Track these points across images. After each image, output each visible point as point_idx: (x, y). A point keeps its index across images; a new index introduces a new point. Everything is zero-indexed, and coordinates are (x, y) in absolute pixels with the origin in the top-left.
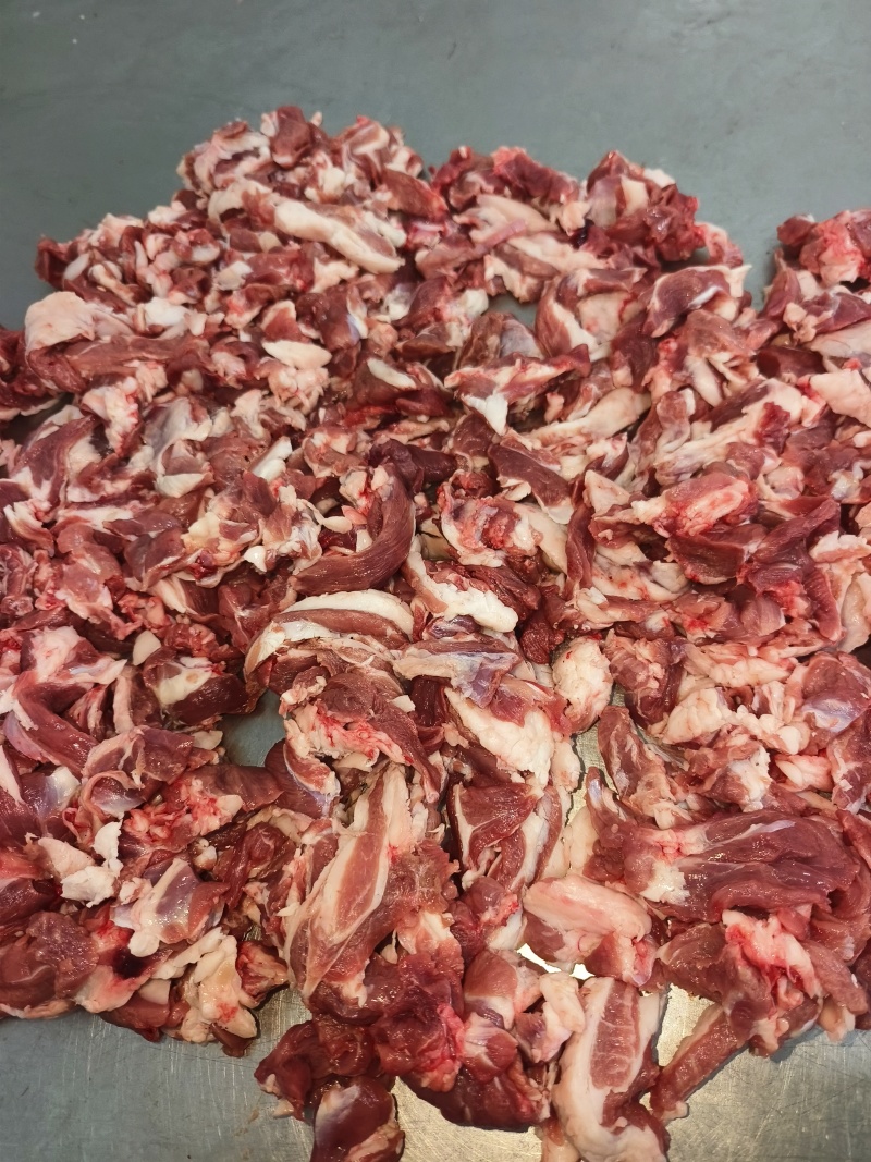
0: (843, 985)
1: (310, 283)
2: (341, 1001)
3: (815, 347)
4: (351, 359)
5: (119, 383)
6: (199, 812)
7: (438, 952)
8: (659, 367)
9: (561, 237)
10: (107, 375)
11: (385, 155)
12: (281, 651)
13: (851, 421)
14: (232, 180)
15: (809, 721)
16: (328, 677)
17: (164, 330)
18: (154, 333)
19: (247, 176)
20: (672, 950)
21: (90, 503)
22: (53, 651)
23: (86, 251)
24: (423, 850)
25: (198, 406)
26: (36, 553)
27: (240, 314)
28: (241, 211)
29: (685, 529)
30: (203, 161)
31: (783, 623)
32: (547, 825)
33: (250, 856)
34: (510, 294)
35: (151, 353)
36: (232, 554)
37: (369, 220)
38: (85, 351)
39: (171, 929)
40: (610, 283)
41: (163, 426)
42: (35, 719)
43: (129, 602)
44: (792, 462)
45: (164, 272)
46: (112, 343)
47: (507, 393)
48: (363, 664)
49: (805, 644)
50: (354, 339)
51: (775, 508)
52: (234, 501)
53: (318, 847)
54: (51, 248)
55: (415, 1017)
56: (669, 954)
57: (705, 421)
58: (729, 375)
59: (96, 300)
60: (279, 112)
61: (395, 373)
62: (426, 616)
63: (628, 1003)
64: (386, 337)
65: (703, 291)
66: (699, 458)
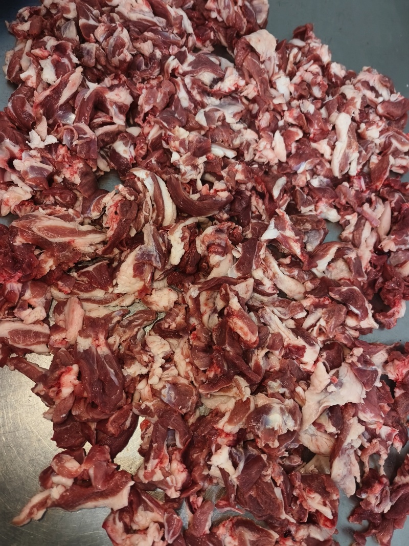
0: (60, 411)
1: (315, 141)
2: (14, 237)
3: (343, 364)
4: (285, 170)
5: (241, 78)
6: (70, 169)
7: (42, 267)
8: (315, 299)
9: (376, 243)
10: (243, 72)
11: (396, 153)
12: (139, 179)
13: (308, 385)
14: (360, 90)
15: (164, 387)
16: (135, 200)
17: (275, 89)
18: (272, 85)
19: (364, 96)
20: (64, 352)
21: (187, 88)
22: (122, 96)
23: (306, 44)
24: (76, 252)
25: (241, 114)
26: (161, 76)
27: (290, 116)
28: (347, 100)
29: (230, 320)
31: (202, 369)
32: (102, 299)
33: (61, 193)
34: (343, 230)
35: (261, 87)
36: (175, 147)
37: (354, 156)
38: (254, 60)
39: (26, 173)
40: (352, 268)
41: (230, 104)
42: (88, 98)
43: (151, 118)
44: (281, 363)
45: (302, 78)
46: (261, 69)
47: (281, 236)
48: (144, 212)
49: (196, 379)
50: (295, 168)
51: (254, 358)
52: (197, 141)
53: (69, 215)
54: (308, 29)
55: (15, 264)
56: (62, 351)
57: (295, 324)
59: (280, 56)
60: (405, 99)
61: (280, 188)
62: (169, 229)
63: (42, 340)
64: (301, 181)
65: (356, 308)
66: (271, 323)
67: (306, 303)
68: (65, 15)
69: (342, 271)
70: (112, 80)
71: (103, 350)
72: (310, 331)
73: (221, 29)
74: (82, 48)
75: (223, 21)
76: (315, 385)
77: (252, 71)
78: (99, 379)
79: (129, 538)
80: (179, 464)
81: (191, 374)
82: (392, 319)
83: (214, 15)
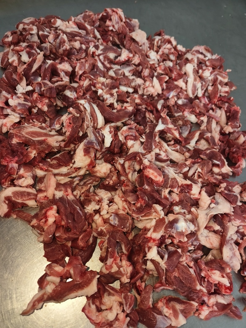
0: (48, 233)
1: (176, 80)
2: (12, 139)
3: (216, 193)
4: (162, 98)
5: (130, 53)
6: (41, 103)
7: (29, 156)
8: (192, 160)
9: (221, 129)
10: (131, 50)
11: (221, 83)
12: (81, 104)
13: (198, 207)
14: (195, 55)
15: (111, 216)
16: (80, 116)
17: (149, 58)
18: (148, 56)
19: (198, 57)
21: (101, 61)
22: (65, 67)
23: (162, 37)
24: (49, 146)
25: (133, 70)
26: (86, 57)
27: (160, 70)
28: (189, 60)
30: (197, 48)
31: (132, 203)
32: (66, 173)
33: (37, 117)
34: (201, 126)
35: (142, 57)
36: (99, 87)
37: (199, 85)
38: (136, 45)
39: (16, 107)
40: (210, 142)
41: (126, 67)
42: (48, 67)
44: (179, 196)
45: (163, 52)
46: (140, 49)
47: (166, 128)
48: (86, 122)
49: (130, 210)
50: (167, 95)
51: (163, 194)
52: (111, 83)
53: (43, 127)
54: (162, 33)
55: (13, 153)
56: (45, 202)
57: (183, 176)
58: (196, 174)
59: (149, 42)
60: (220, 57)
61: (161, 105)
63: (32, 197)
64: (172, 102)
65: (217, 161)
66: (169, 174)
67: (188, 163)
68: (31, 32)
69: (204, 146)
71: (71, 197)
72: (193, 177)
73: (116, 35)
74: (42, 47)
75: (116, 31)
76: (202, 205)
77: (135, 50)
78: (71, 213)
79: (100, 314)
80: (127, 262)
81: (126, 207)
82: (239, 169)
83: (111, 28)
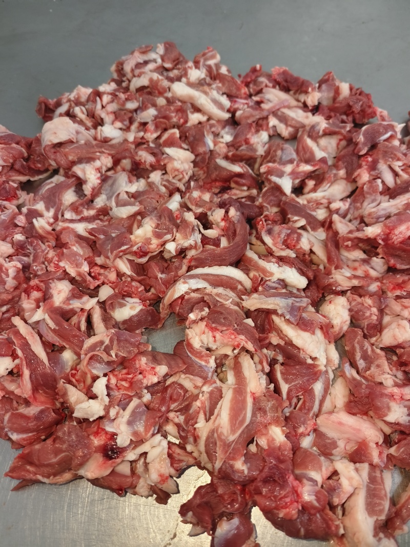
1: (186, 122)
2: (234, 471)
4: (205, 159)
5: (92, 163)
6: (147, 373)
7: (279, 448)
8: (363, 169)
9: (305, 109)
10: (85, 158)
11: (218, 66)
12: (186, 293)
14: (144, 73)
16: (209, 308)
17: (111, 139)
18: (106, 141)
19: (151, 71)
20: (398, 448)
21: (76, 220)
22: (61, 292)
23: (67, 102)
24: (267, 395)
25: (131, 176)
26: (47, 244)
27: (152, 134)
28: (148, 87)
29: (393, 240)
30: (129, 63)
33: (171, 398)
34: (279, 135)
35: (106, 149)
36: (158, 246)
37: (215, 94)
38: (72, 147)
39: (135, 433)
40: (337, 130)
41: (112, 185)
42: (57, 324)
43: (97, 270)
45: (111, 112)
46: (86, 144)
47: (291, 176)
48: (227, 303)
50: (207, 149)
52: (157, 220)
53: (211, 393)
54: (46, 101)
55: (275, 481)
56: (397, 451)
57: (385, 195)
58: (401, 173)
60: (165, 44)
61: (232, 165)
62: (260, 279)
63: (378, 475)
64: (222, 149)
65: (385, 133)
66: (389, 210)
67: (365, 178)
69: (330, 143)
70: (28, 298)
73: (10, 174)
75: (3, 167)
